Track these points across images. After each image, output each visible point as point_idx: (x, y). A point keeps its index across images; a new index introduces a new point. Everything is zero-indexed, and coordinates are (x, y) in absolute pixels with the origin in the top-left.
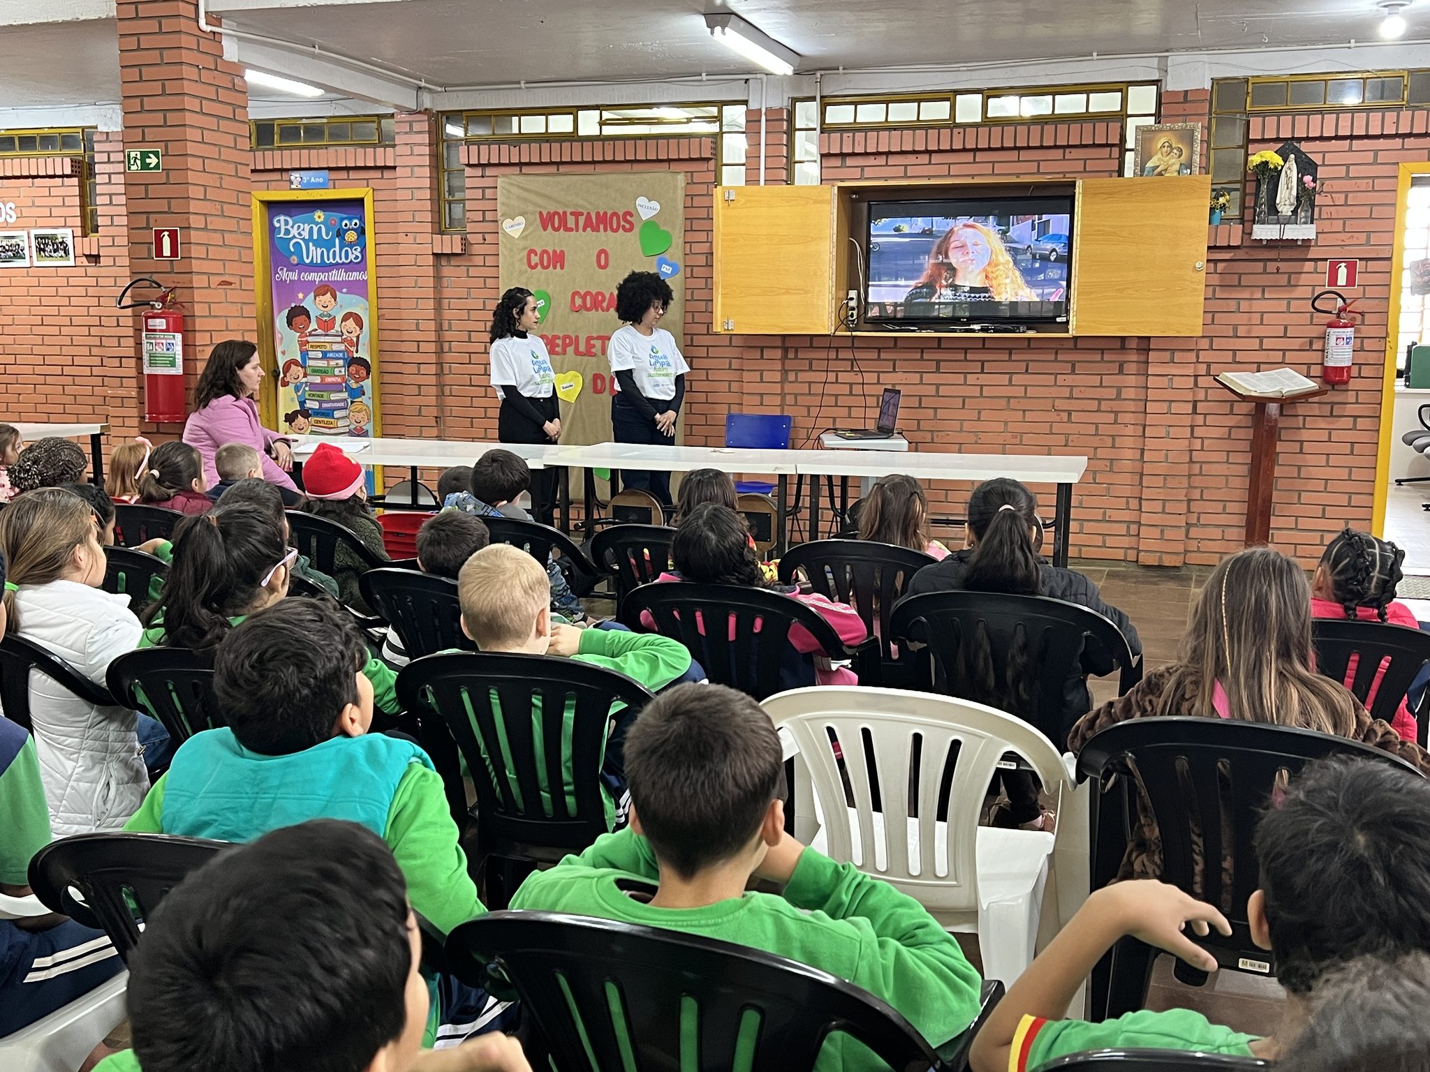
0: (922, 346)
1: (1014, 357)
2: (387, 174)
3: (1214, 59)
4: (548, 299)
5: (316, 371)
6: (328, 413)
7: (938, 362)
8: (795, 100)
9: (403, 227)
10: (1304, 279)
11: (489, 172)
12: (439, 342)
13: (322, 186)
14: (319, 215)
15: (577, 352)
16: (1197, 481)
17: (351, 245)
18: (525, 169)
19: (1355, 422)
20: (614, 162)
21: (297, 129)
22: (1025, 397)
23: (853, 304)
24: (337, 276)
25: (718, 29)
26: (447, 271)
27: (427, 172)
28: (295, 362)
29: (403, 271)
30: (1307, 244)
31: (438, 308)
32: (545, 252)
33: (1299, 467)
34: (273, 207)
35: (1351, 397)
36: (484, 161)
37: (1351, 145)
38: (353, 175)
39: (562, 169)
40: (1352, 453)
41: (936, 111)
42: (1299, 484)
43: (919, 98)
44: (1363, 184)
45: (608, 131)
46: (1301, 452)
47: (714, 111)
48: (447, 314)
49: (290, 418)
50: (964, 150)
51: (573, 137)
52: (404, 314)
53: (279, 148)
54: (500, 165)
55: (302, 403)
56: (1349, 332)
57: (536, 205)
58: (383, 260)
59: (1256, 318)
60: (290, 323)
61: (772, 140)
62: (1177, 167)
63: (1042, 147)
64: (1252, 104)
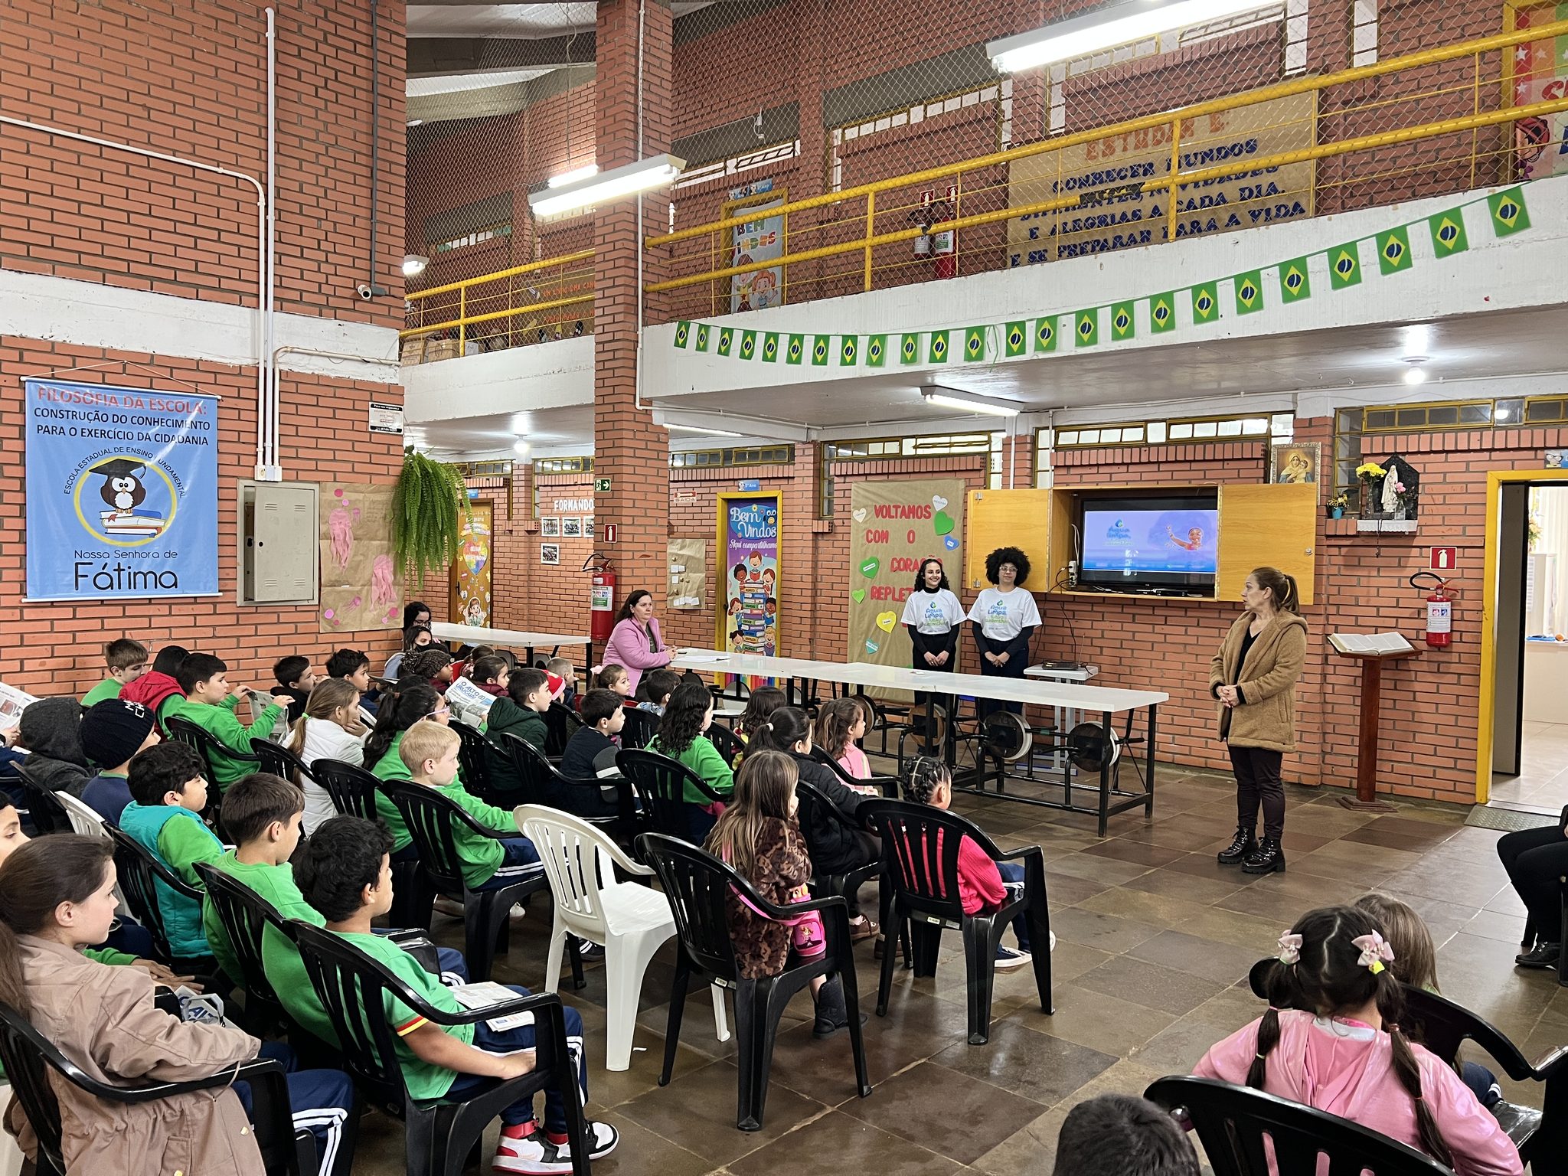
0: (1122, 603)
1: (1189, 614)
2: (791, 481)
3: (1336, 394)
4: (878, 562)
5: (749, 606)
6: (752, 633)
7: (1134, 615)
8: (1038, 429)
9: (796, 516)
10: (1411, 562)
11: (848, 479)
12: (814, 589)
13: (755, 489)
14: (755, 507)
15: (894, 599)
16: (1330, 718)
17: (771, 526)
18: (869, 478)
19: (1459, 678)
20: (919, 472)
21: (757, 453)
22: (1197, 644)
23: (1071, 570)
24: (763, 545)
25: (928, 396)
26: (821, 543)
27: (811, 480)
28: (736, 600)
29: (795, 543)
30: (1413, 535)
31: (815, 568)
32: (877, 531)
33: (1413, 713)
34: (731, 502)
35: (1455, 658)
36: (844, 473)
37: (1446, 458)
38: (772, 482)
39: (891, 477)
40: (1457, 704)
41: (1133, 435)
42: (1413, 727)
43: (1122, 427)
44: (1458, 488)
45: (920, 452)
46: (1414, 700)
47: (985, 438)
48: (820, 572)
49: (733, 636)
50: (1149, 463)
51: (899, 457)
52: (795, 571)
53: (735, 466)
54: (853, 475)
55: (740, 626)
56: (1447, 605)
57: (873, 501)
58: (786, 536)
59: (1374, 592)
60: (735, 575)
61: (1020, 456)
62: (1304, 475)
63: (1204, 460)
64: (1368, 426)
